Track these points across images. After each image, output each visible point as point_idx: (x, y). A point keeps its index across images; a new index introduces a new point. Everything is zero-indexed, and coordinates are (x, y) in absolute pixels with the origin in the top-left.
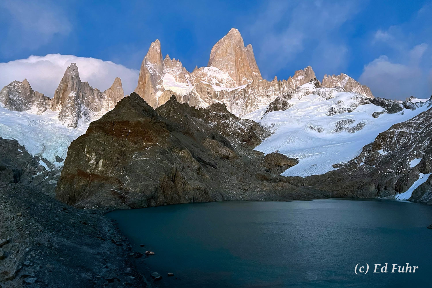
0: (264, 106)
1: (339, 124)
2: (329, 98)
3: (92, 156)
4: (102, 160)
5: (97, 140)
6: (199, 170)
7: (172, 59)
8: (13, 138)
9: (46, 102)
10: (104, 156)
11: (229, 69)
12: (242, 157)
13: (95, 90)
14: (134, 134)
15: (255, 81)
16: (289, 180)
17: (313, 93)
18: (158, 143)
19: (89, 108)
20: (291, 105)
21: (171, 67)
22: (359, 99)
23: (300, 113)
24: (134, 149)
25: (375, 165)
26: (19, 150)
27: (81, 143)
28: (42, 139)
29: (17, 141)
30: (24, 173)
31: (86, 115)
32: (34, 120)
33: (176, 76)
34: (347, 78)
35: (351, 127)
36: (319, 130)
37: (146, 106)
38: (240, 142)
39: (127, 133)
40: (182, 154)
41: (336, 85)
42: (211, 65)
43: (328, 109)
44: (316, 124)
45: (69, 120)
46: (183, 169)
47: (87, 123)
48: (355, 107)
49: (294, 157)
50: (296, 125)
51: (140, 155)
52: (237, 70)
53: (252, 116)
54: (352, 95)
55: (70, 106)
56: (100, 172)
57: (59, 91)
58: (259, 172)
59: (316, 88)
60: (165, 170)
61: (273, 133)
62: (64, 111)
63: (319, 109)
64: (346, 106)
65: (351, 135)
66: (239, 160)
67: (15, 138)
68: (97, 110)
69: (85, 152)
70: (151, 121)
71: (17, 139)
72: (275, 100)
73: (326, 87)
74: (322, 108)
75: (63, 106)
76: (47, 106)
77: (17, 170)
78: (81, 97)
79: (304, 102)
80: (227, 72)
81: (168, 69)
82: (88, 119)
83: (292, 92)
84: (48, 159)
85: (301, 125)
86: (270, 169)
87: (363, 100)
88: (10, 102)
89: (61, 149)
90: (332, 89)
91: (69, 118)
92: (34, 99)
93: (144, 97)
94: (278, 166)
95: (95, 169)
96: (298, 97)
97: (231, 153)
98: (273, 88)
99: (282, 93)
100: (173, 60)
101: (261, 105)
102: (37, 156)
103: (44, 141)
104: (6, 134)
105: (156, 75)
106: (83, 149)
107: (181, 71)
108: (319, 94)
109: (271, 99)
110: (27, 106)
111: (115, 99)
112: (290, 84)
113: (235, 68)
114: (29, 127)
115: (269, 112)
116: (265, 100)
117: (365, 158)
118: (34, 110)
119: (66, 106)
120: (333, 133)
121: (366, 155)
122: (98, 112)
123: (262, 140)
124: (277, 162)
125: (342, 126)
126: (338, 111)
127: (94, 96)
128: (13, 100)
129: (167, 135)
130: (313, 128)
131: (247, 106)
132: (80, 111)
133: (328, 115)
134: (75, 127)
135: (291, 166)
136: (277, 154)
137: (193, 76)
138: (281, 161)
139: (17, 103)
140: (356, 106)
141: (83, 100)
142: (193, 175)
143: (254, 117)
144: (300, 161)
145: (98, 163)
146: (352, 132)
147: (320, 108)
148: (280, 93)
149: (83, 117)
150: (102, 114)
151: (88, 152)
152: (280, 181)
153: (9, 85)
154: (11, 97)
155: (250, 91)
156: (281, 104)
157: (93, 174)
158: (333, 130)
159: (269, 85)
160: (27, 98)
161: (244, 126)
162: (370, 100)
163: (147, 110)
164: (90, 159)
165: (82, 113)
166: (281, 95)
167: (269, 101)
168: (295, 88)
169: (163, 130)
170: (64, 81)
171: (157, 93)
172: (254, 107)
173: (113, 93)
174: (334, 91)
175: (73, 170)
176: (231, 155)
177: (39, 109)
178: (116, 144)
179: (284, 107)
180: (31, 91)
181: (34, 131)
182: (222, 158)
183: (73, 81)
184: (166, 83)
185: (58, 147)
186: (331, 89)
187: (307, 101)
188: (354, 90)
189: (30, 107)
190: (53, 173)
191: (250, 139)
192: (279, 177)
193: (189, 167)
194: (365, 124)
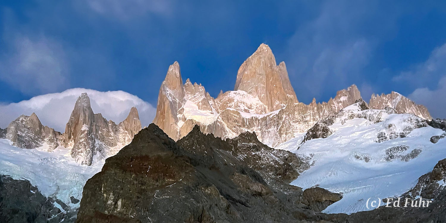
0: (301, 134)
1: (390, 152)
2: (378, 122)
3: (109, 195)
4: (120, 200)
5: (114, 178)
6: (228, 208)
7: (193, 84)
8: (24, 178)
9: (57, 137)
10: (123, 196)
11: (259, 92)
12: (276, 193)
13: (109, 122)
14: (155, 170)
15: (289, 104)
16: (331, 217)
17: (359, 116)
18: (181, 180)
19: (103, 143)
20: (333, 131)
21: (193, 93)
22: (414, 122)
23: (344, 141)
24: (155, 186)
25: (434, 198)
26: (32, 191)
27: (97, 181)
28: (55, 179)
29: (29, 182)
30: (38, 215)
31: (101, 150)
32: (45, 158)
33: (198, 103)
34: (399, 97)
35: (404, 155)
36: (367, 160)
37: (167, 138)
38: (273, 176)
39: (147, 170)
40: (208, 191)
41: (385, 106)
42: (238, 88)
43: (376, 134)
44: (363, 152)
45: (83, 157)
46: (210, 208)
47: (103, 160)
48: (409, 131)
49: (337, 191)
50: (339, 154)
51: (163, 193)
52: (268, 93)
53: (287, 146)
54: (406, 117)
55: (83, 142)
56: (120, 213)
57: (70, 125)
58: (297, 209)
59: (362, 110)
60: (190, 209)
61: (312, 165)
62: (77, 147)
63: (366, 135)
64: (398, 130)
65: (404, 163)
66: (273, 197)
67: (26, 179)
68: (113, 145)
69: (102, 192)
70: (173, 154)
71: (29, 180)
72: (314, 126)
73: (374, 108)
74: (370, 133)
75: (75, 141)
76: (58, 142)
77: (30, 213)
78: (95, 130)
79: (347, 127)
80: (257, 96)
81: (189, 95)
82: (103, 156)
83: (333, 116)
84: (62, 201)
85: (346, 154)
86: (309, 205)
87: (418, 122)
88: (18, 139)
89: (75, 189)
90: (381, 110)
91: (82, 154)
92: (44, 134)
93: (164, 128)
94: (319, 202)
95: (114, 210)
96: (341, 121)
97: (263, 189)
98: (311, 112)
99: (321, 118)
100: (195, 85)
101: (298, 133)
102: (51, 197)
103: (57, 181)
104: (17, 173)
105: (176, 103)
106: (100, 188)
107: (203, 97)
108: (365, 118)
109: (309, 125)
110: (37, 143)
111: (132, 132)
112: (331, 106)
113: (266, 90)
114: (40, 165)
115: (307, 140)
116: (302, 127)
117: (421, 191)
118: (45, 147)
119: (79, 142)
120: (383, 162)
121: (423, 186)
122: (114, 147)
123: (300, 173)
124: (318, 197)
125: (393, 154)
126: (388, 137)
127: (109, 130)
128: (21, 136)
129: (191, 171)
130: (359, 157)
131: (281, 134)
132: (94, 147)
133: (377, 142)
134: (90, 165)
135: (334, 202)
136: (317, 189)
137: (218, 102)
138: (322, 197)
139: (26, 140)
140: (410, 129)
141: (97, 135)
142: (221, 215)
143: (290, 147)
144: (344, 196)
145: (116, 203)
146: (406, 161)
147: (368, 134)
148: (320, 117)
149: (98, 152)
150: (118, 149)
151: (105, 192)
152: (322, 219)
153: (16, 120)
154: (19, 133)
155: (284, 116)
156: (321, 131)
157: (111, 216)
158: (382, 159)
159: (307, 109)
160: (36, 134)
161: (279, 157)
162: (427, 121)
163: (168, 143)
164: (107, 199)
165: (96, 148)
166: (321, 119)
167: (307, 128)
168: (337, 112)
169: (187, 164)
170: (75, 114)
171: (178, 124)
172: (289, 135)
173: (130, 126)
174: (383, 113)
175: (89, 211)
176: (264, 191)
177: (49, 146)
178: (135, 182)
179: (325, 134)
180: (41, 126)
181: (46, 169)
182: (254, 195)
183: (85, 114)
184: (188, 112)
185: (72, 187)
186: (379, 111)
187: (352, 126)
188: (408, 111)
189: (41, 144)
190: (69, 215)
191: (286, 172)
192: (319, 215)
193: (216, 205)
194: (421, 151)
